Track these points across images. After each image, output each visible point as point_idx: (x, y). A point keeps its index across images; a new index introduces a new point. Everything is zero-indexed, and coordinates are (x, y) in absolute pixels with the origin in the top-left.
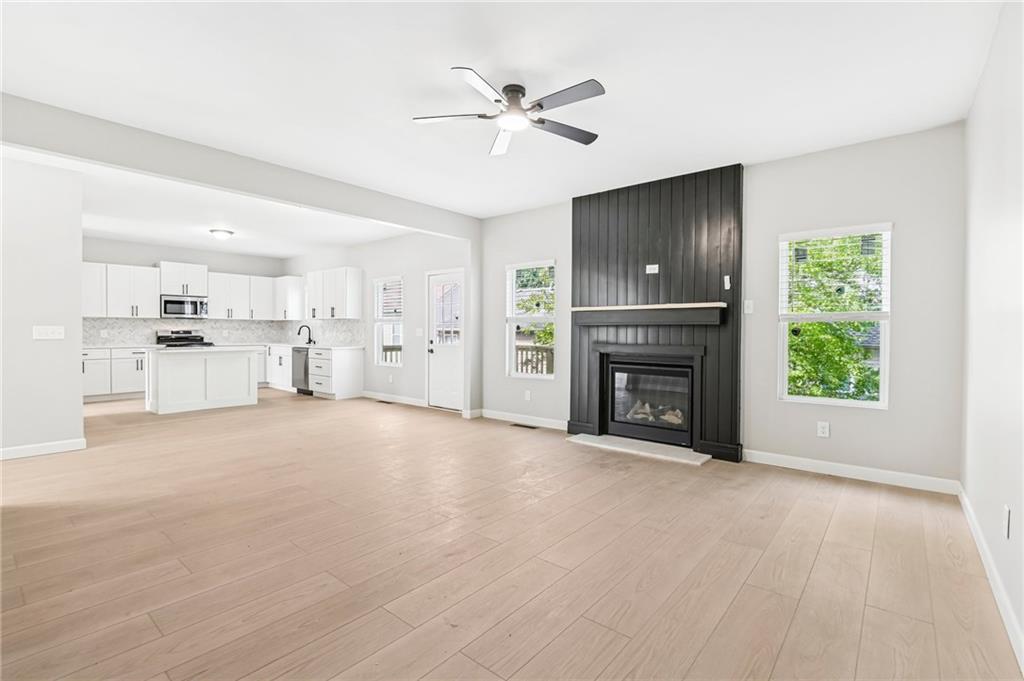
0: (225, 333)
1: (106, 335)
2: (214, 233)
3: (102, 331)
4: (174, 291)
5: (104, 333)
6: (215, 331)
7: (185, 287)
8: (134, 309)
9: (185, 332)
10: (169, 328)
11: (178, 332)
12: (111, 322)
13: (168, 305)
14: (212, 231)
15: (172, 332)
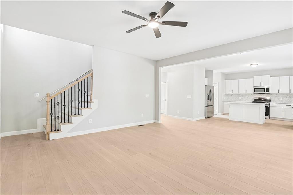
0: (281, 99)
1: (241, 98)
2: (252, 65)
3: (240, 97)
4: (258, 85)
5: (240, 98)
6: (276, 98)
7: (261, 83)
8: (246, 91)
9: (263, 98)
10: (258, 96)
11: (261, 98)
12: (242, 95)
13: (255, 90)
14: (251, 65)
15: (259, 98)
